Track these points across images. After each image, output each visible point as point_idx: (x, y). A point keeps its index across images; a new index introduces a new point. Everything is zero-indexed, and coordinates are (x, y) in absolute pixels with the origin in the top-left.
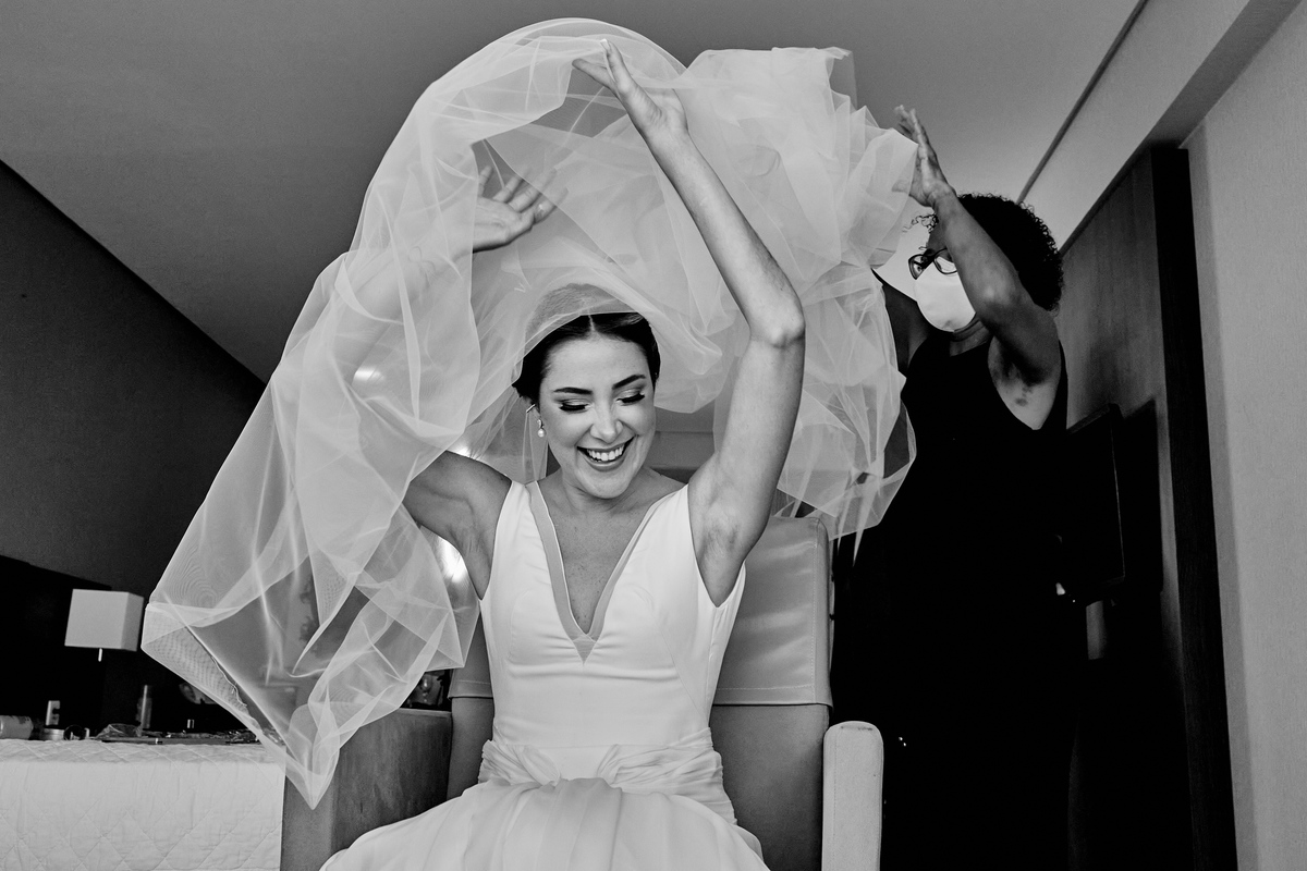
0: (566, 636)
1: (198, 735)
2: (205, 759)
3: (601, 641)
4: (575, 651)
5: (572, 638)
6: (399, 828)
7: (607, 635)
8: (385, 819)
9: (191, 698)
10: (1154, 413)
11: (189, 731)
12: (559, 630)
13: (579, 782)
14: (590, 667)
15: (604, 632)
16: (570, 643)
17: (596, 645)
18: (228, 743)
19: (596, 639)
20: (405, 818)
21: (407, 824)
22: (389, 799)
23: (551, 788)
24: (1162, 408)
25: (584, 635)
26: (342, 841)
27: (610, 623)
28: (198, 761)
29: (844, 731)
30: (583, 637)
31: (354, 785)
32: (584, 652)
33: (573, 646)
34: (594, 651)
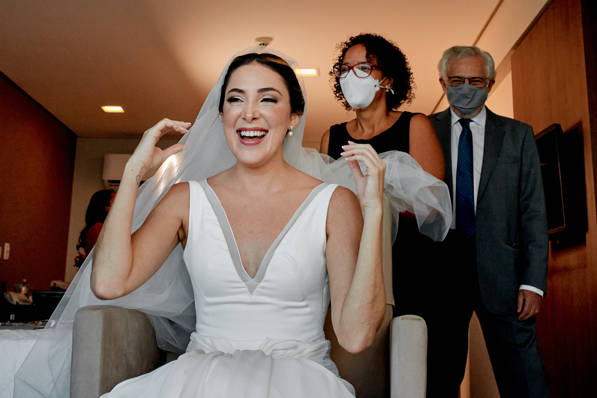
0: (241, 280)
1: (17, 324)
2: (22, 339)
3: (262, 284)
4: (246, 289)
5: (244, 281)
6: (140, 379)
7: (266, 281)
8: (132, 374)
9: (11, 302)
10: (582, 129)
11: (12, 321)
12: (236, 276)
13: (247, 353)
14: (255, 298)
15: (265, 278)
16: (244, 285)
17: (259, 286)
18: (35, 329)
19: (260, 282)
20: (142, 374)
21: (144, 377)
22: (133, 362)
23: (230, 356)
24: (587, 126)
25: (251, 280)
26: (107, 387)
27: (268, 275)
28: (18, 339)
29: (403, 321)
30: (251, 281)
31: (112, 355)
32: (251, 289)
33: (245, 286)
34: (257, 289)
